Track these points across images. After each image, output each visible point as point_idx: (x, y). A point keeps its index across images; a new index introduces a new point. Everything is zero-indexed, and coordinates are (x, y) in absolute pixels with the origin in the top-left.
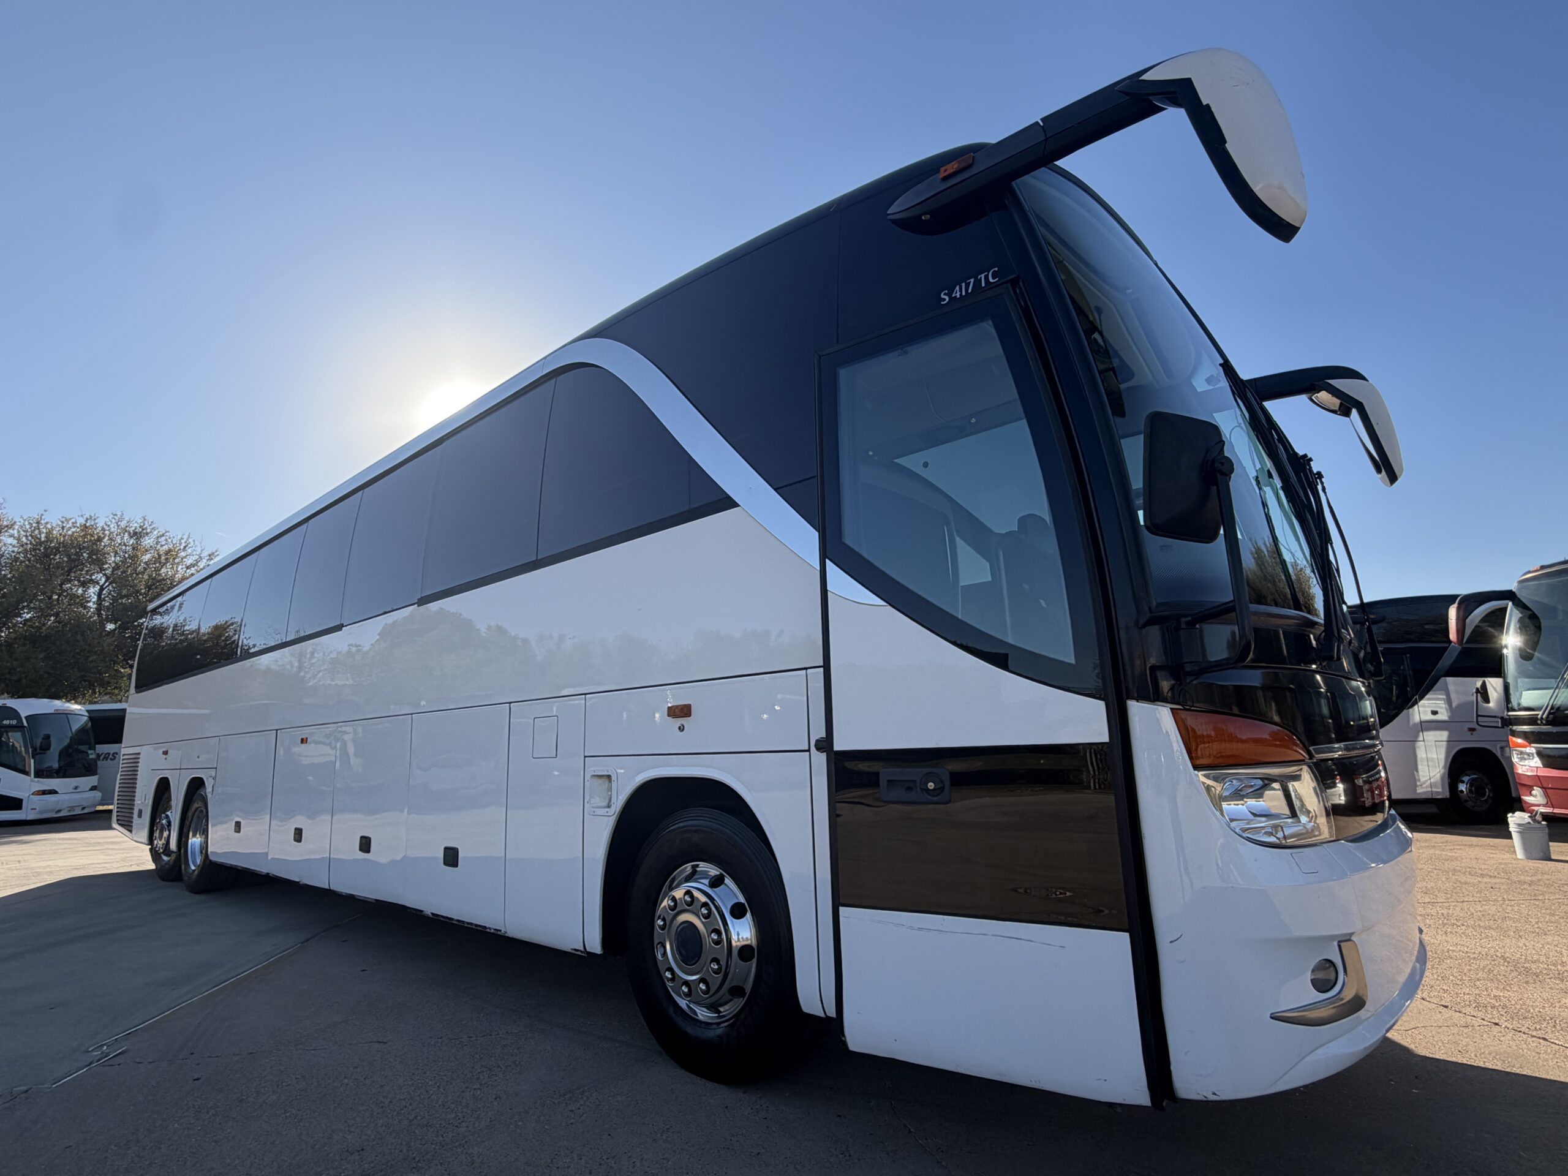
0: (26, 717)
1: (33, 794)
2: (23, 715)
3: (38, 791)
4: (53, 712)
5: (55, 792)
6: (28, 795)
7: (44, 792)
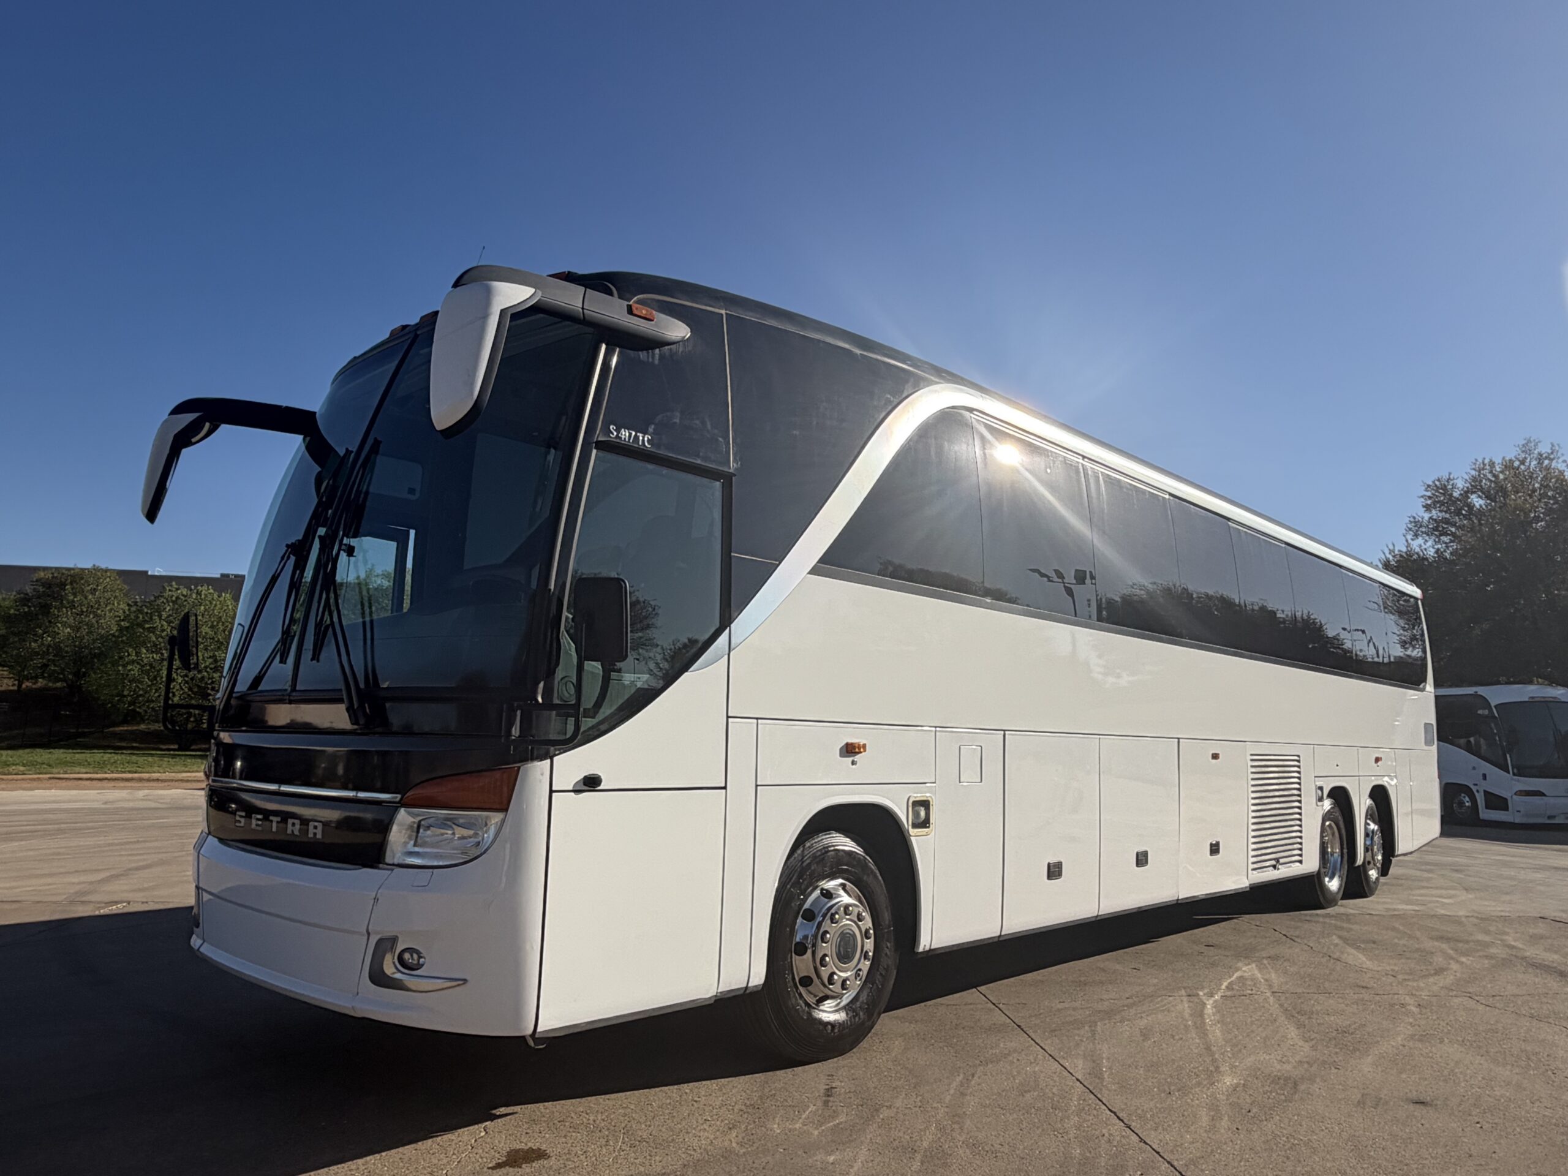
0: (1495, 707)
1: (1515, 794)
2: (1493, 704)
3: (1521, 791)
4: (1527, 699)
5: (1543, 795)
6: (1510, 795)
7: (1528, 793)
